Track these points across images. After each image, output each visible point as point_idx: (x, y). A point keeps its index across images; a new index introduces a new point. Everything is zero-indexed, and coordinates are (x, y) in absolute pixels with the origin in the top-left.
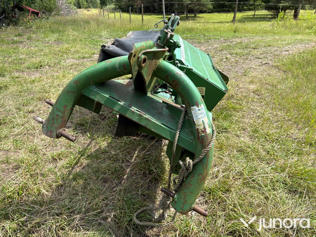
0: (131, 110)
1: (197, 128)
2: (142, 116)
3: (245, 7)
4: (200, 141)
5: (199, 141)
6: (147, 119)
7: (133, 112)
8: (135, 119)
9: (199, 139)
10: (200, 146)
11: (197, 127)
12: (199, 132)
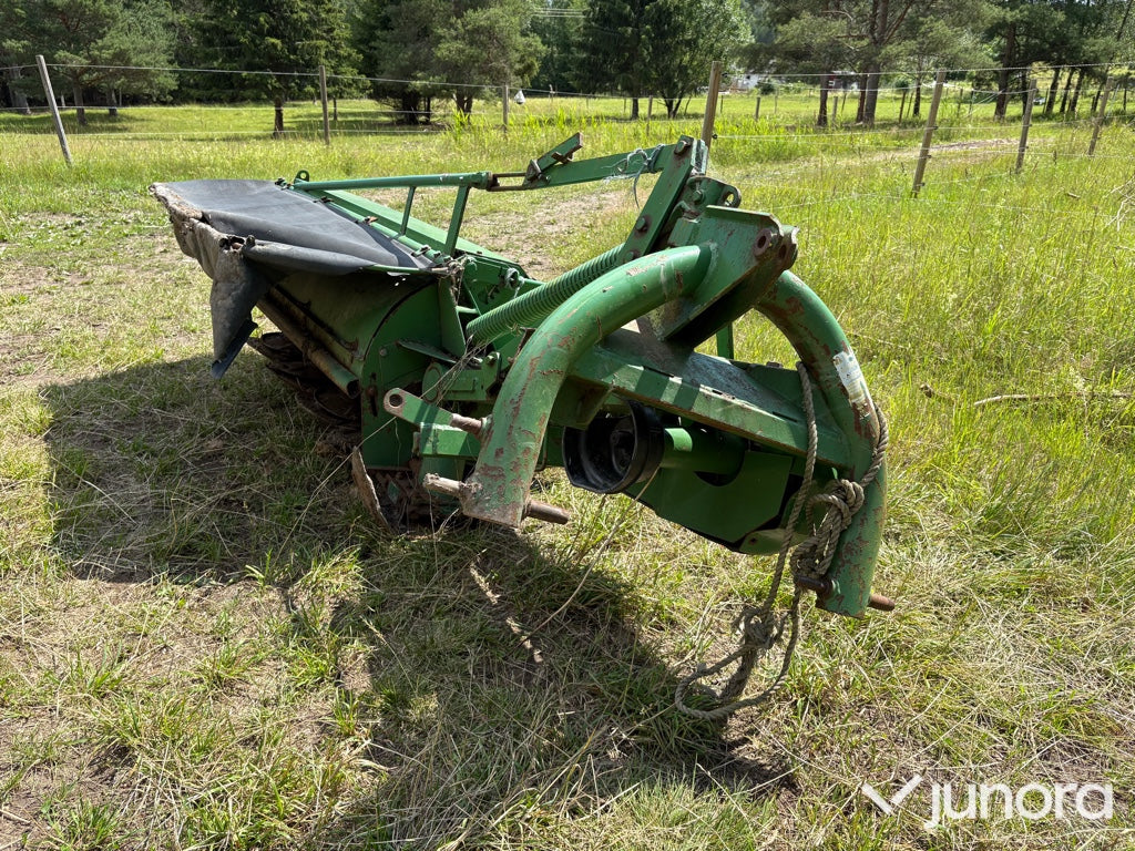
0: (704, 394)
1: (854, 404)
2: (730, 403)
4: (863, 432)
5: (860, 433)
6: (742, 408)
7: (708, 397)
8: (715, 414)
9: (857, 427)
11: (853, 401)
12: (858, 413)
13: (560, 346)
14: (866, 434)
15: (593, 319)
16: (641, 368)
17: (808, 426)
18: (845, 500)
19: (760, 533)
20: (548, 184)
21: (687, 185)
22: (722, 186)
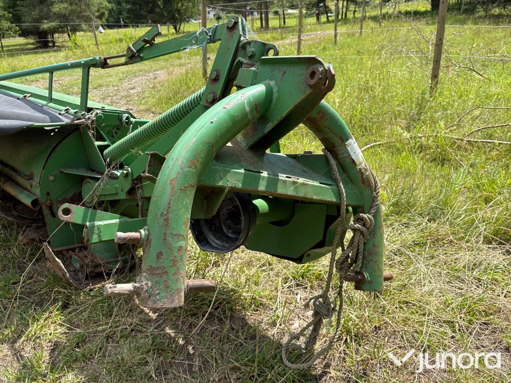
0: (282, 180)
1: (360, 169)
2: (297, 182)
4: (366, 184)
5: (365, 185)
6: (304, 184)
9: (363, 182)
10: (367, 192)
11: (359, 167)
12: (362, 174)
13: (190, 167)
14: (368, 184)
15: (208, 143)
16: (242, 171)
17: (338, 186)
18: (364, 225)
19: (313, 251)
20: (142, 59)
21: (241, 47)
22: (264, 44)
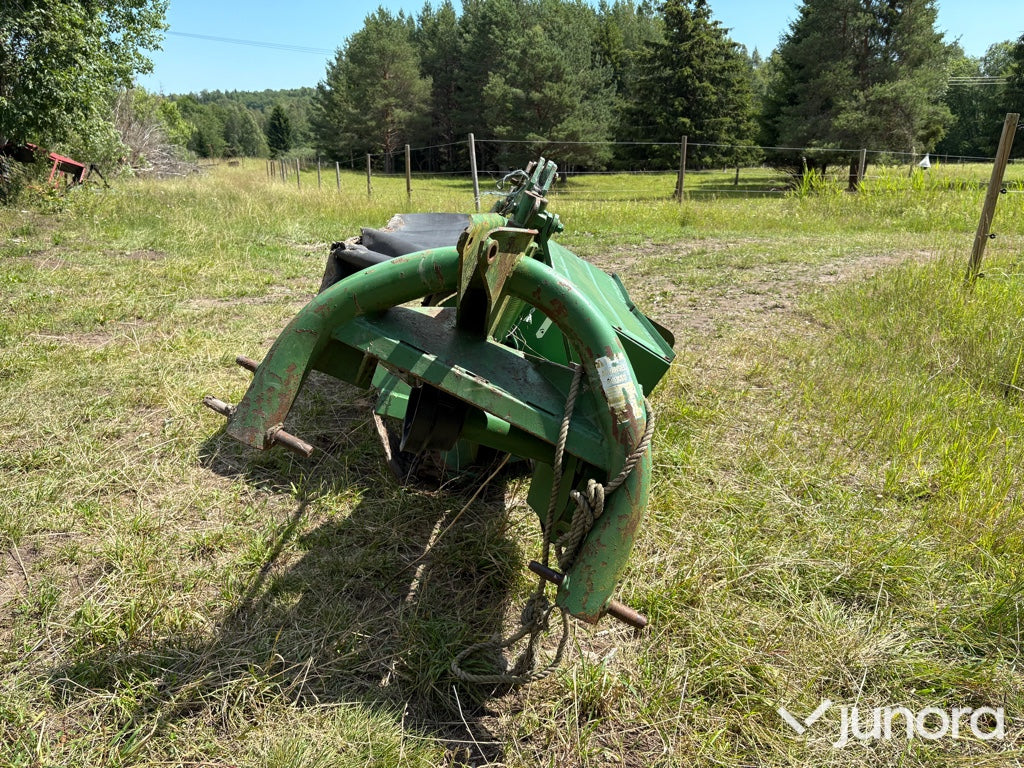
0: (454, 373)
1: (612, 408)
2: (481, 386)
3: (708, 159)
4: (619, 438)
5: (617, 438)
6: (492, 392)
7: (458, 377)
8: (463, 393)
9: (616, 432)
10: (618, 450)
11: (612, 405)
12: (615, 417)
13: (315, 312)
14: (622, 439)
15: (349, 294)
16: (396, 342)
17: (562, 421)
